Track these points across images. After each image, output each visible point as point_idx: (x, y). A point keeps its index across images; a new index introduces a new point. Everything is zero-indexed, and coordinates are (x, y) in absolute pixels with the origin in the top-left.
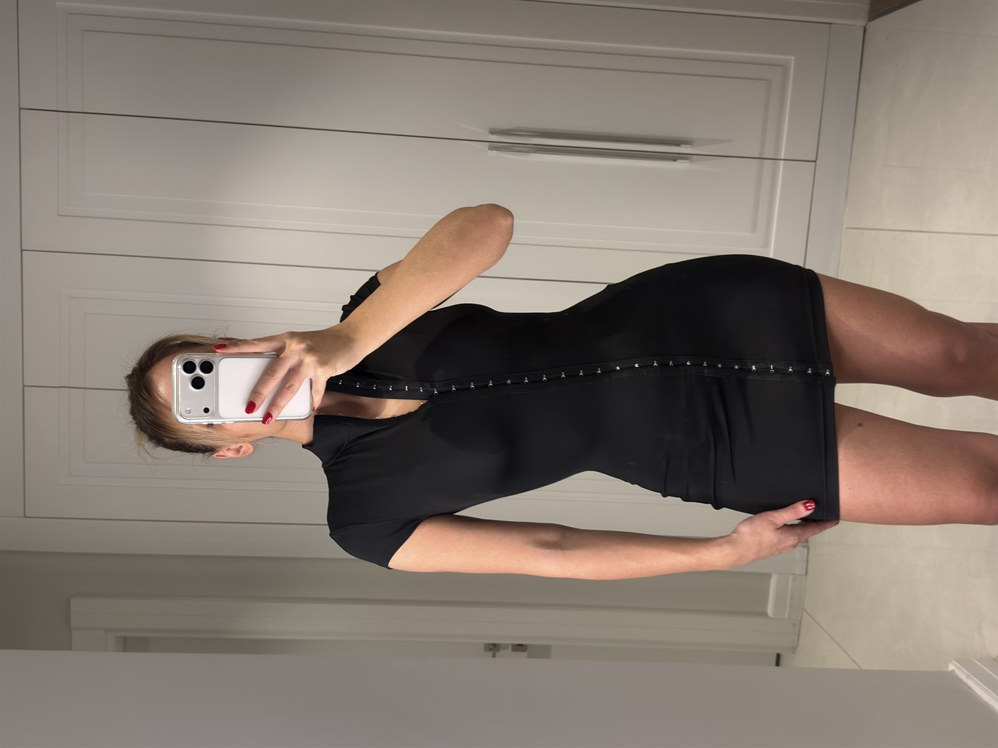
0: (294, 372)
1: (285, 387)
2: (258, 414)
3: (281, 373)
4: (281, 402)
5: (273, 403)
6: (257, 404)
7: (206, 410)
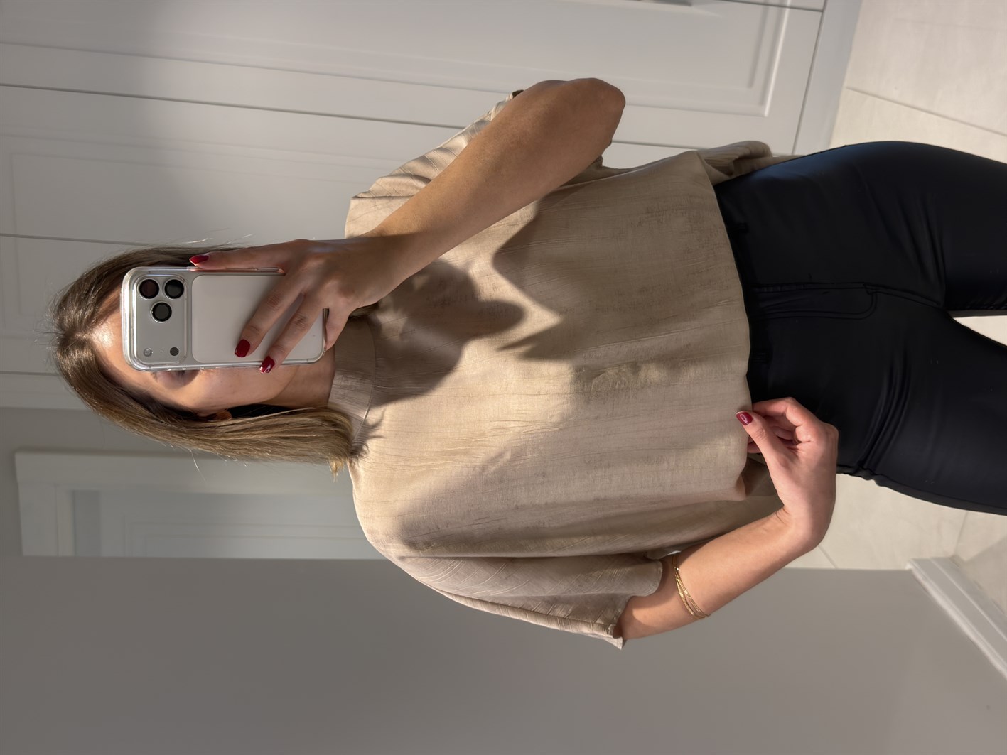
0: (305, 299)
1: (293, 322)
2: (255, 357)
3: (289, 299)
4: (287, 343)
5: (276, 344)
6: (252, 343)
7: (174, 352)
